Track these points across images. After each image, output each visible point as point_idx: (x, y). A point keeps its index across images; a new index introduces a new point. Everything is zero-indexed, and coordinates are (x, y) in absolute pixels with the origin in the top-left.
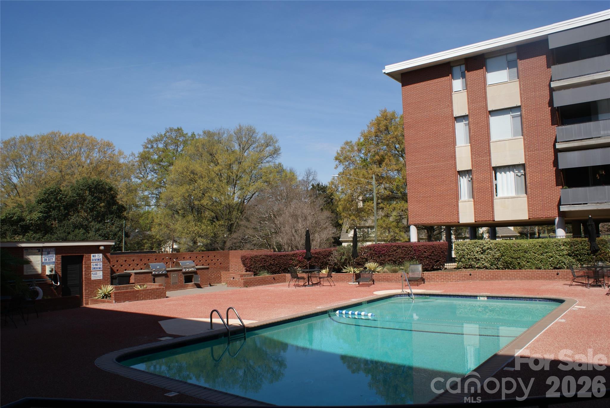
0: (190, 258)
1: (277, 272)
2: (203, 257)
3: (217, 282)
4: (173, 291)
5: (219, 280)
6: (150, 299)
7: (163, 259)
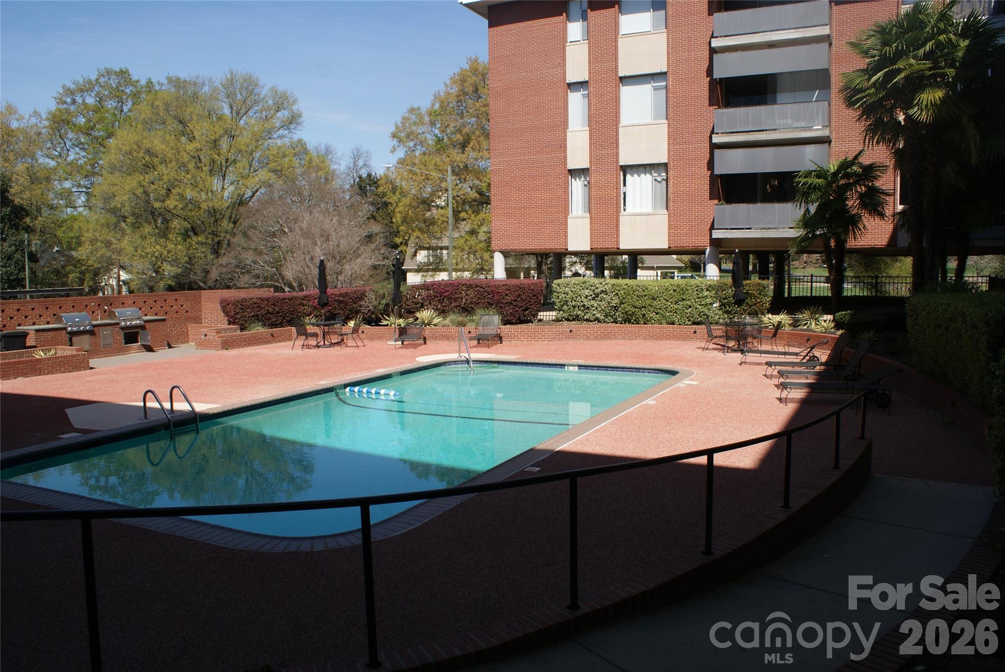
0: (134, 303)
1: (279, 324)
2: (155, 301)
3: (181, 342)
4: (106, 358)
5: (185, 337)
6: (60, 373)
7: (87, 306)
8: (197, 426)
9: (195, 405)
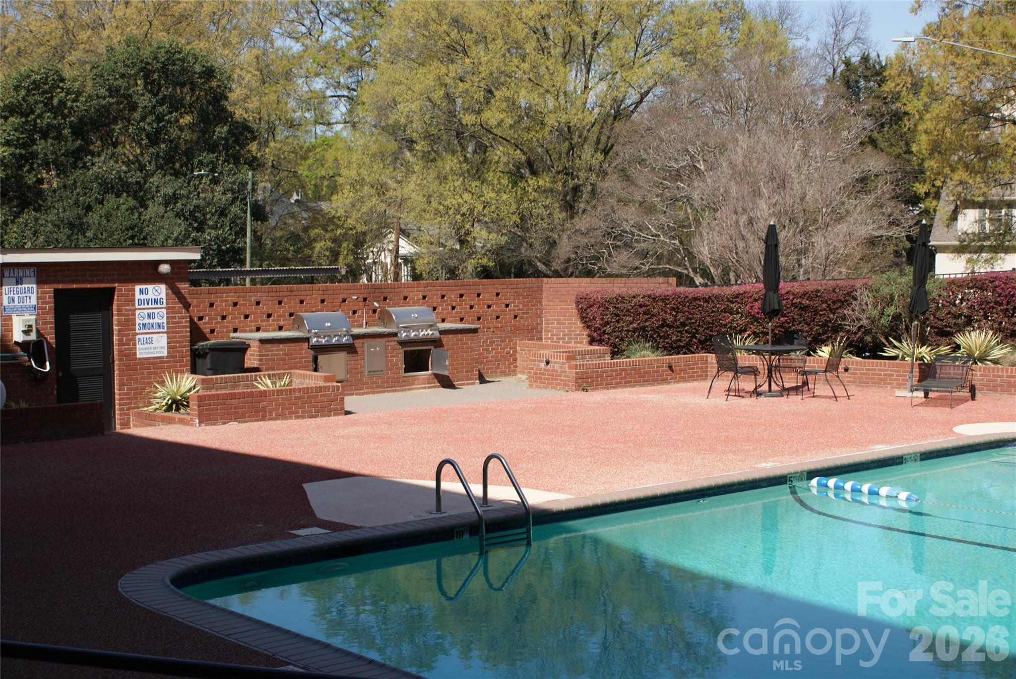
0: (424, 297)
1: (683, 347)
2: (461, 296)
3: (501, 372)
4: (371, 395)
5: (510, 365)
6: (297, 417)
7: (344, 301)
8: (528, 531)
9: (525, 491)
